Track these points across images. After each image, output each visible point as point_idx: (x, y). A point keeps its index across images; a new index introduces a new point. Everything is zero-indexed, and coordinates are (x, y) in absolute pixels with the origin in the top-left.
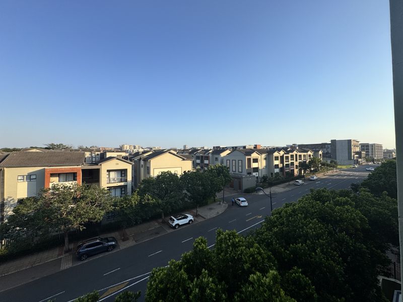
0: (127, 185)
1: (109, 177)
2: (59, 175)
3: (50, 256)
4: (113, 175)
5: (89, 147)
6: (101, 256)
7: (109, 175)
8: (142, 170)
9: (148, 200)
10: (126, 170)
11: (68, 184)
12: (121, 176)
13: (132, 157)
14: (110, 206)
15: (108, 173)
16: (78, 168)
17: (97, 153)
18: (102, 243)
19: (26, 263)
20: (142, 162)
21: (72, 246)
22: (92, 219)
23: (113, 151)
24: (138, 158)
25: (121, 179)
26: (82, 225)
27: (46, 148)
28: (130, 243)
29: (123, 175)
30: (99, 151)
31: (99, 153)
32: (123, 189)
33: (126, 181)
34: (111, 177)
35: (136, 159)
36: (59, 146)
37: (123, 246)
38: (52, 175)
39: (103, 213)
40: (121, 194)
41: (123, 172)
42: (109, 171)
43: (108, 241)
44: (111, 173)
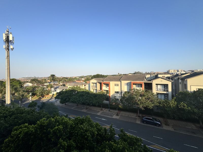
0: (168, 94)
1: (157, 88)
2: (136, 84)
3: (133, 115)
4: (159, 86)
5: (149, 72)
6: (153, 126)
7: (157, 86)
8: (180, 86)
9: (184, 106)
10: (167, 85)
11: (138, 88)
12: (165, 88)
13: (173, 77)
14: (157, 103)
15: (156, 86)
16: (142, 82)
17: (153, 75)
18: (153, 120)
19: (127, 114)
20: (180, 81)
21: (140, 115)
22: (147, 106)
23: (162, 74)
24: (177, 77)
25: (164, 90)
26: (143, 107)
27: (134, 74)
28: (170, 128)
29: (166, 88)
30: (155, 74)
31: (154, 75)
32: (166, 96)
33: (168, 91)
34: (158, 88)
35: (176, 78)
36: (138, 73)
37: (165, 128)
38: (134, 84)
39: (153, 105)
40: (165, 98)
41: (166, 86)
42: (157, 84)
43: (156, 121)
44: (158, 86)
